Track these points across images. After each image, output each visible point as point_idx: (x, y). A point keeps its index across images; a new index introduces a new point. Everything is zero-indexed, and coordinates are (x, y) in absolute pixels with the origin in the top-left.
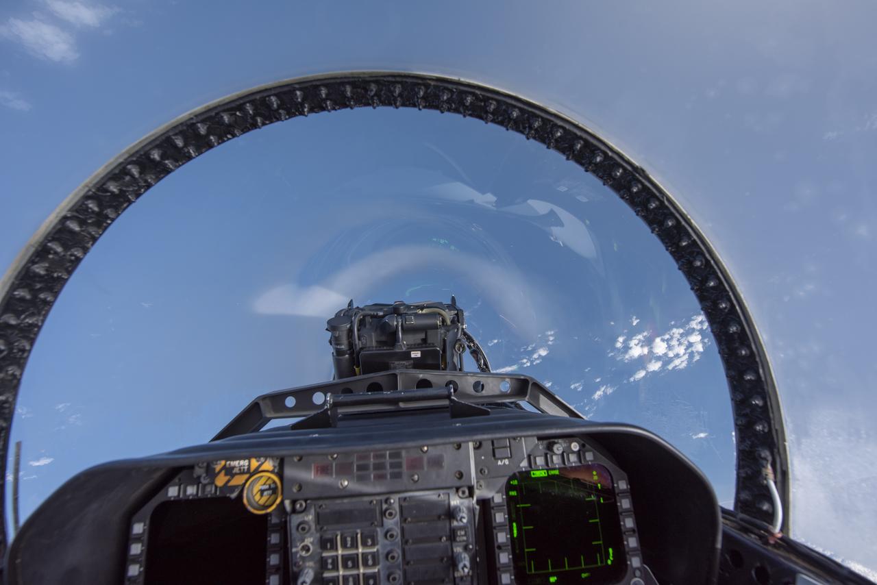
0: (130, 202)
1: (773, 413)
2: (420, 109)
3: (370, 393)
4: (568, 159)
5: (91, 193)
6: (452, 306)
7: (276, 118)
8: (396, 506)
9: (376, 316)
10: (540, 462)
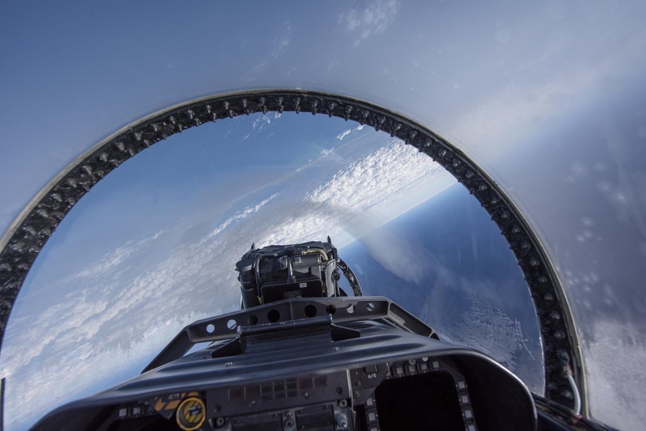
1: (567, 324)
2: (297, 113)
3: (270, 324)
5: (56, 189)
6: (328, 245)
7: (192, 124)
8: (293, 417)
9: (273, 257)
10: (400, 371)
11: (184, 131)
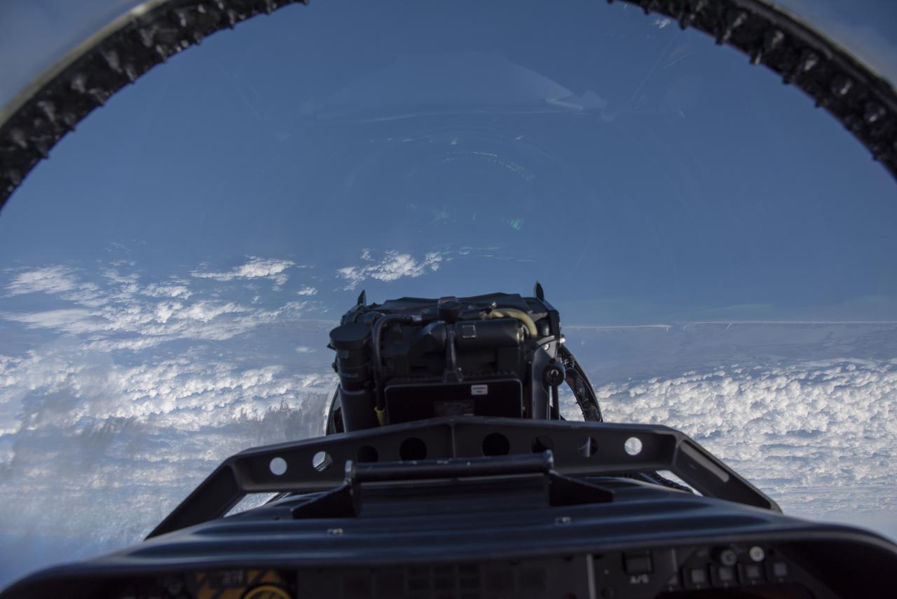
0: (40, 156)
3: (415, 462)
4: (753, 61)
6: (537, 302)
7: (256, 8)
9: (410, 323)
10: (698, 577)
11: (239, 26)
